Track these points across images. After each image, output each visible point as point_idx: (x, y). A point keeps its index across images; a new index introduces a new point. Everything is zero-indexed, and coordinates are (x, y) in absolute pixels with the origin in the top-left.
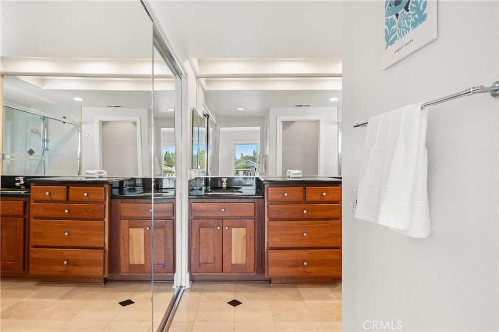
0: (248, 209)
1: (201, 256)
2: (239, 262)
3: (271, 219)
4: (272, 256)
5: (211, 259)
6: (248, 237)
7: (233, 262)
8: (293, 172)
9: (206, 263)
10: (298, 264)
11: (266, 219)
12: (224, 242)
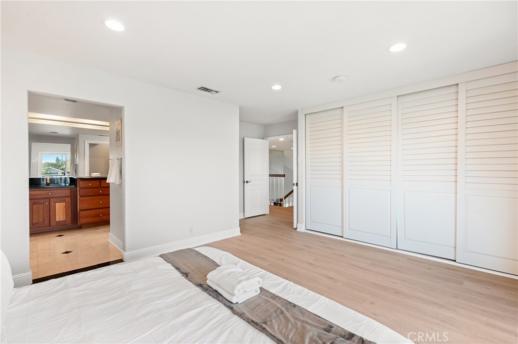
0: (67, 192)
1: (34, 219)
2: (61, 219)
3: (81, 196)
4: (83, 214)
5: (41, 220)
6: (67, 207)
7: (57, 220)
8: (94, 174)
9: (38, 223)
10: (96, 216)
11: (78, 197)
12: (50, 212)
